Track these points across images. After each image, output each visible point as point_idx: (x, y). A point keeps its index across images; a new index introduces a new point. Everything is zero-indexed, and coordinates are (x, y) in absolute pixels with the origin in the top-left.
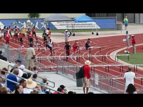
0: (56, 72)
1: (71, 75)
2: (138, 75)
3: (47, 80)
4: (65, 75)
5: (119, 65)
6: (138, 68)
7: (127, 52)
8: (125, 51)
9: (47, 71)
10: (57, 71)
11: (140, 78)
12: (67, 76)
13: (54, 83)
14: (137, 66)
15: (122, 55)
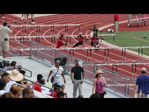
0: (29, 57)
1: (48, 61)
2: (126, 59)
3: (23, 67)
4: (40, 61)
5: (104, 48)
6: (127, 51)
7: (111, 31)
8: (109, 30)
9: (18, 56)
10: (30, 55)
11: (131, 64)
12: (44, 62)
13: (31, 72)
14: (125, 48)
15: (106, 35)
